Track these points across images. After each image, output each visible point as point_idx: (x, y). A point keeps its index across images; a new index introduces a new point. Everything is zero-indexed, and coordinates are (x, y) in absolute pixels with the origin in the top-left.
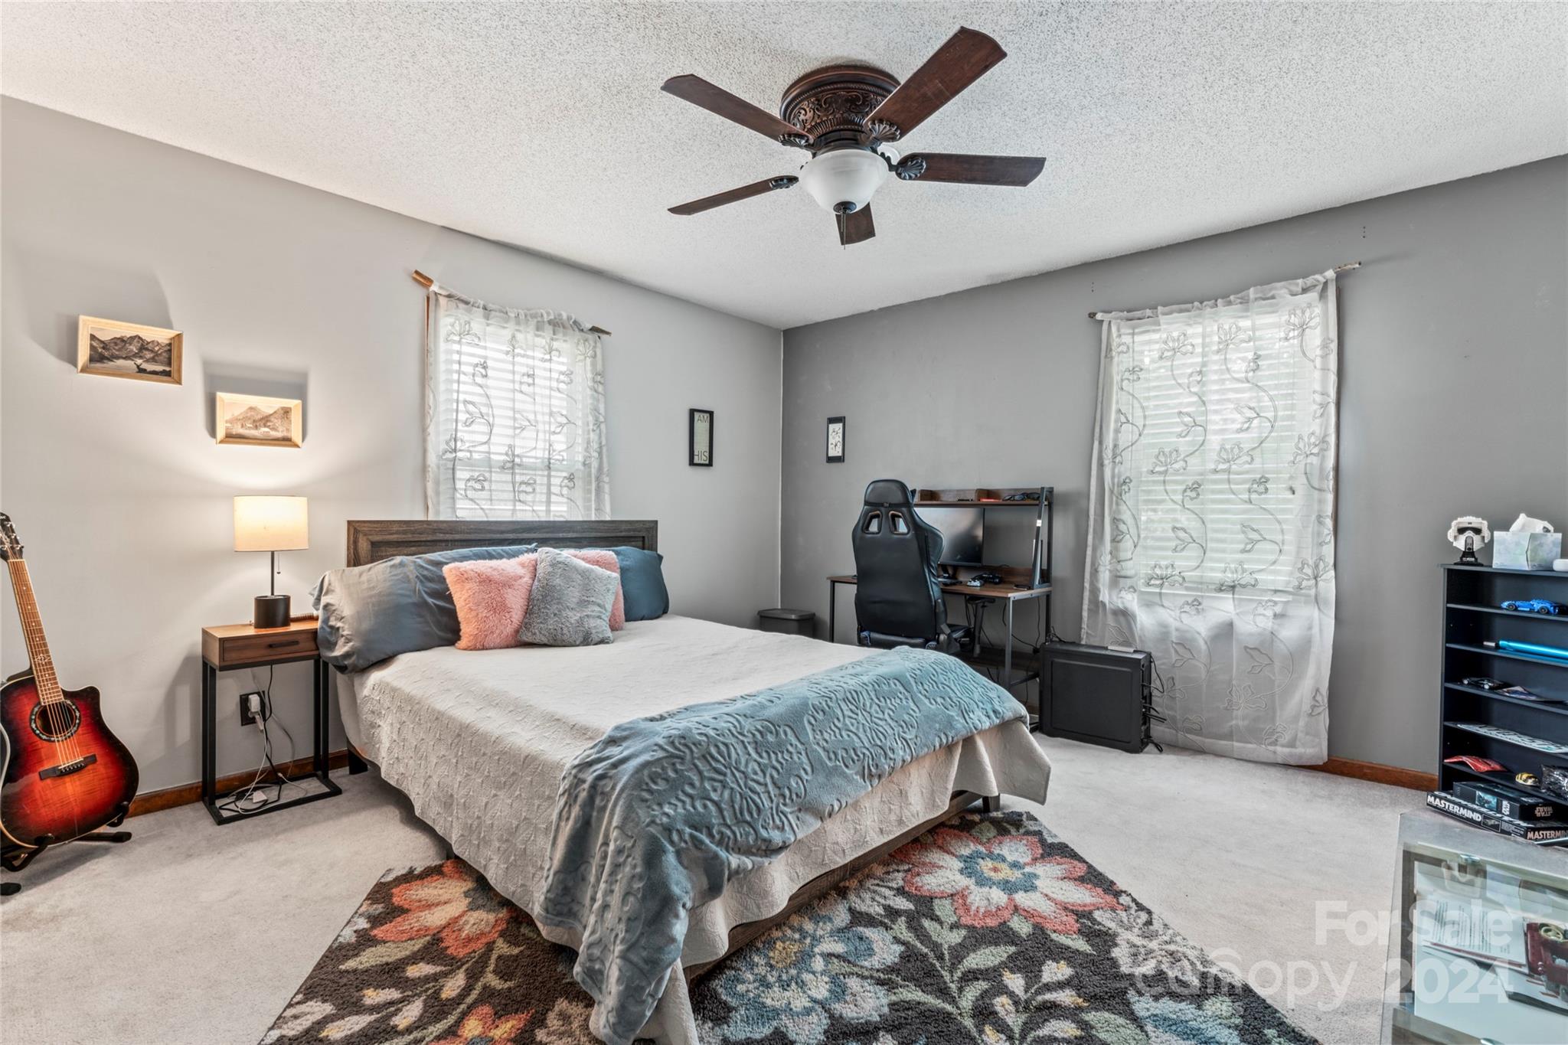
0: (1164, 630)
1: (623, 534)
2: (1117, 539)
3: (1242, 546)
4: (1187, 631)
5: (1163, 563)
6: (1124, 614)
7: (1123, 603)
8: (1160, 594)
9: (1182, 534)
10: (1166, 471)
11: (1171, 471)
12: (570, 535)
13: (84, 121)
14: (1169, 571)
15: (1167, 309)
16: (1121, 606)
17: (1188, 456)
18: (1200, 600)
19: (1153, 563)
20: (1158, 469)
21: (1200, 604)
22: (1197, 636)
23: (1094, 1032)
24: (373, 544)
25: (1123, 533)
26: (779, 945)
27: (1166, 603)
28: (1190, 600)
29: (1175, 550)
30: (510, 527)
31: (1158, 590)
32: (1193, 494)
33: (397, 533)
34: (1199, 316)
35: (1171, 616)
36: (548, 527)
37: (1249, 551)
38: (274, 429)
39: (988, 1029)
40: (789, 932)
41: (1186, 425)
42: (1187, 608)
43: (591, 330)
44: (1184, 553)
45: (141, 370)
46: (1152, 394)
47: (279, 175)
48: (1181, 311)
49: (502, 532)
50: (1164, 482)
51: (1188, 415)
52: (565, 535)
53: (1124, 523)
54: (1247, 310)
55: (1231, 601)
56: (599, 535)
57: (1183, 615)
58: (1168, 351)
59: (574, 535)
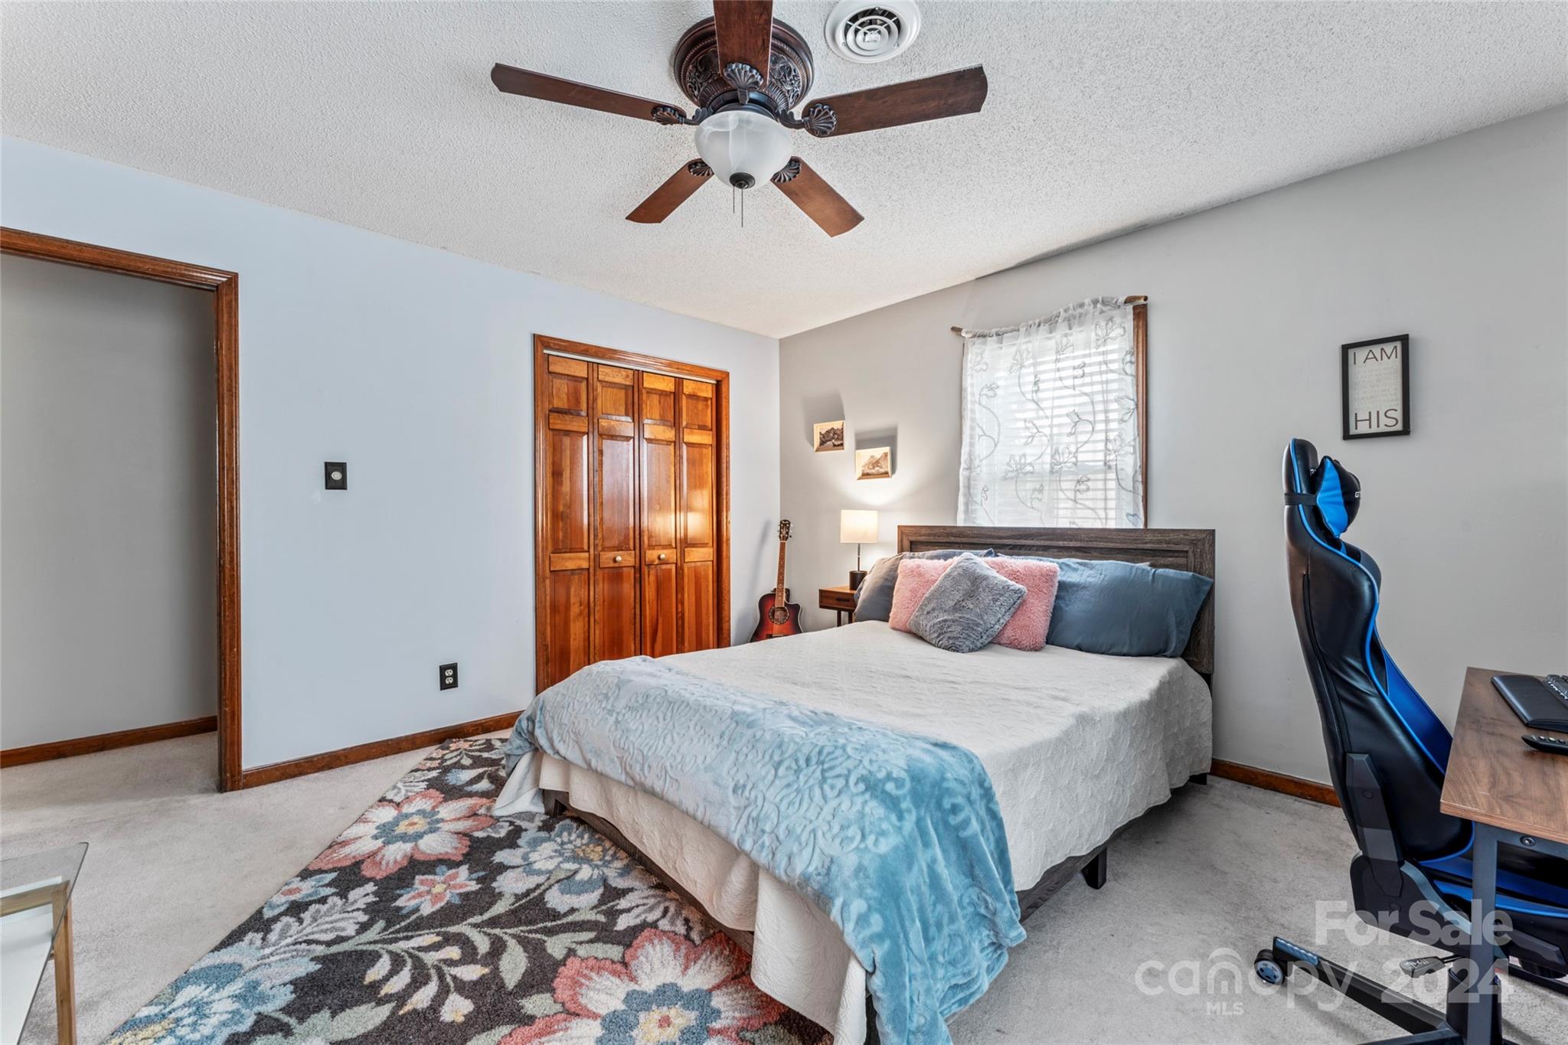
1: (1148, 546)
12: (1072, 544)
13: (811, 330)
23: (373, 1004)
24: (912, 543)
26: (599, 849)
30: (1009, 533)
33: (925, 535)
36: (1046, 535)
38: (881, 468)
39: (440, 938)
40: (611, 852)
43: (1125, 302)
45: (835, 445)
47: (873, 308)
49: (1001, 538)
52: (1066, 544)
56: (1111, 545)
59: (1078, 544)
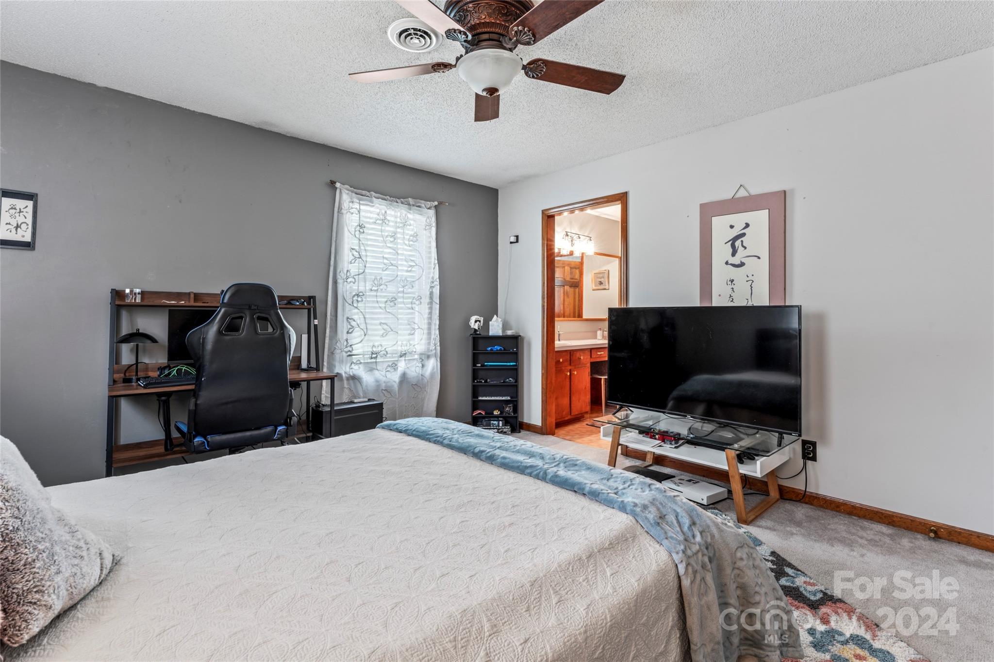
0: (378, 384)
2: (350, 331)
3: (409, 332)
4: (389, 382)
5: (376, 344)
6: (354, 378)
7: (352, 372)
8: (376, 362)
9: (385, 327)
10: (378, 290)
11: (379, 290)
14: (380, 349)
15: (377, 195)
16: (351, 374)
17: (387, 282)
18: (396, 363)
19: (372, 344)
20: (374, 288)
21: (396, 365)
22: (394, 383)
25: (353, 327)
27: (378, 368)
28: (390, 364)
29: (382, 336)
31: (375, 360)
32: (392, 304)
34: (391, 204)
35: (381, 374)
37: (413, 334)
41: (385, 264)
42: (389, 369)
44: (387, 337)
46: (369, 243)
48: (383, 199)
50: (377, 296)
51: (386, 259)
53: (354, 321)
54: (410, 209)
55: (404, 361)
57: (387, 373)
58: (380, 220)
